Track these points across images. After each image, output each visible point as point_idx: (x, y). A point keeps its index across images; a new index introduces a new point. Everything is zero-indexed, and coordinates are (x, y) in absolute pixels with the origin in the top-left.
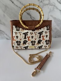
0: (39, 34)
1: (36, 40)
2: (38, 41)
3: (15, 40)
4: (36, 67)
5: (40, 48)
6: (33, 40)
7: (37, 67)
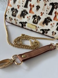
0: (51, 6)
1: (42, 15)
2: (46, 19)
3: (11, 6)
4: (18, 54)
5: (44, 32)
6: (38, 14)
7: (21, 55)
